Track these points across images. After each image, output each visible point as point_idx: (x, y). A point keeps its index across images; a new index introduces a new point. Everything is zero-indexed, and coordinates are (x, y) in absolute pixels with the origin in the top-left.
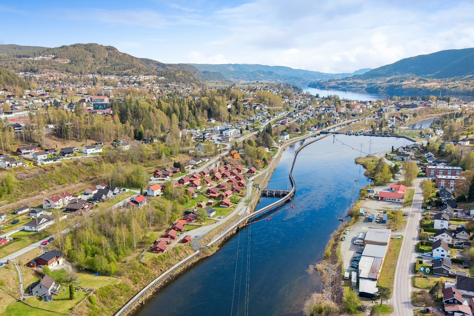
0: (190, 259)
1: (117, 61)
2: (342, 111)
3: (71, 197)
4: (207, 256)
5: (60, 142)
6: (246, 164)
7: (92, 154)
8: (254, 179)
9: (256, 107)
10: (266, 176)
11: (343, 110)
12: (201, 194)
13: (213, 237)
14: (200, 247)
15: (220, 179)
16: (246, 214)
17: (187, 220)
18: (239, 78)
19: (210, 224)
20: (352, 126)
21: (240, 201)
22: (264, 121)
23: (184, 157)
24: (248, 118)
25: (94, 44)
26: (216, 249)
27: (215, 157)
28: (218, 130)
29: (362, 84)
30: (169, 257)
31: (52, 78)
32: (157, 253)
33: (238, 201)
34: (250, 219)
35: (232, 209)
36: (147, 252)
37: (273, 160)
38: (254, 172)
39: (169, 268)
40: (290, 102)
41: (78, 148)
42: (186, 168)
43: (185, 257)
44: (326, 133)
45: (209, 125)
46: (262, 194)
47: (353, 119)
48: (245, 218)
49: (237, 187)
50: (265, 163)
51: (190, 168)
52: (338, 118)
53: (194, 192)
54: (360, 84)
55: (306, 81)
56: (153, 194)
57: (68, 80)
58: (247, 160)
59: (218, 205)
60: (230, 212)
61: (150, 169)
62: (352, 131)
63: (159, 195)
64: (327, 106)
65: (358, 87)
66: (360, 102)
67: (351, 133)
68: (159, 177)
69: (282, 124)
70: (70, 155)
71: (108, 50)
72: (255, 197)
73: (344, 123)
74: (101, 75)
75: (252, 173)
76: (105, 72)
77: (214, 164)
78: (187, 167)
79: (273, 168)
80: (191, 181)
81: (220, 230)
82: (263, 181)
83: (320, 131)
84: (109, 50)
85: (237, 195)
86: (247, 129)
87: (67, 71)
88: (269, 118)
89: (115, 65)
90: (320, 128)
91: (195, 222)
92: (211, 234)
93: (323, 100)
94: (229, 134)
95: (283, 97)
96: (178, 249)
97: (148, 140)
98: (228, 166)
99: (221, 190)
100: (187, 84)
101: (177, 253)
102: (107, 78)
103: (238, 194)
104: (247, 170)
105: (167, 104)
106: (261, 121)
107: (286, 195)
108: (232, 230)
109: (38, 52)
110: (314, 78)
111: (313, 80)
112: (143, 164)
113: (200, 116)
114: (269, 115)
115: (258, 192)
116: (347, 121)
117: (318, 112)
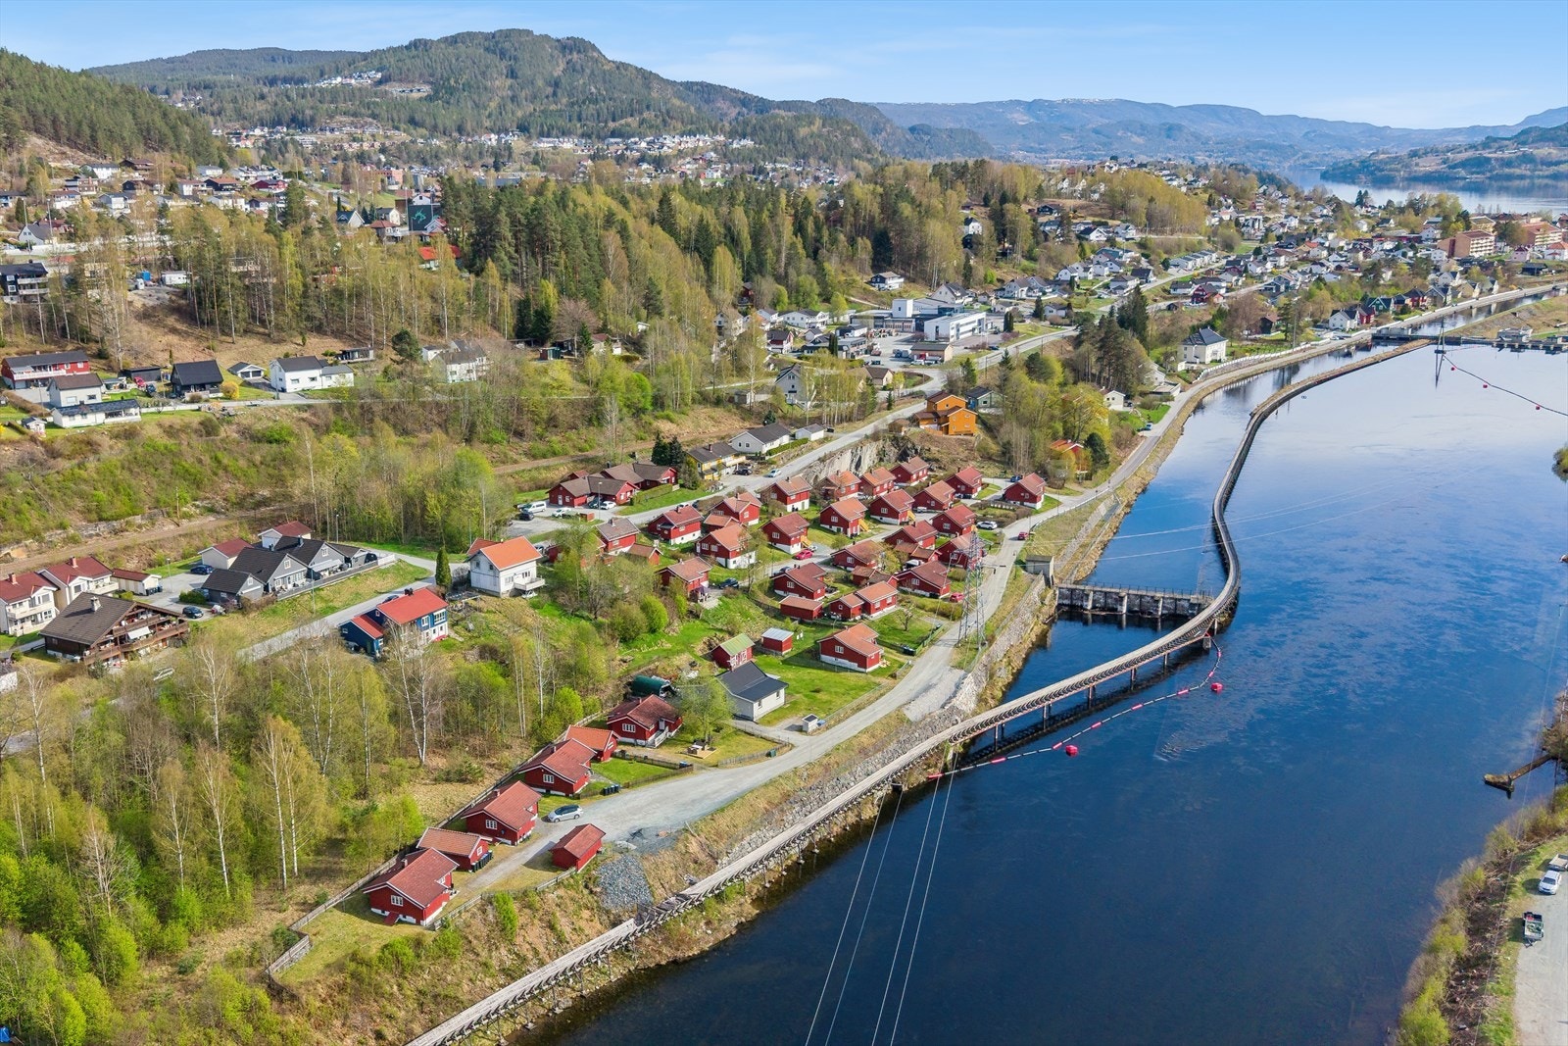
0: (575, 972)
1: (593, 90)
2: (1476, 255)
3: (107, 579)
4: (679, 954)
5: (195, 343)
6: (1005, 459)
7: (304, 393)
8: (1026, 530)
9: (1088, 231)
10: (1093, 521)
11: (1482, 248)
12: (739, 593)
13: (734, 839)
14: (645, 897)
15: (856, 522)
16: (949, 713)
17: (626, 728)
18: (1045, 151)
19: (741, 761)
20: (1524, 315)
21: (933, 642)
22: (1118, 284)
23: (717, 422)
24: (1052, 272)
25: (520, 32)
26: (739, 910)
27: (861, 423)
28: (909, 314)
29: (1558, 163)
30: (445, 952)
31: (356, 145)
32: (389, 921)
33: (921, 641)
34: (973, 740)
35: (878, 680)
36: (337, 913)
37: (1142, 445)
38: (1034, 499)
39: (433, 1024)
40: (1242, 220)
41: (259, 368)
42: (706, 466)
43: (543, 955)
44: (1402, 339)
45: (875, 296)
46: (1059, 606)
47: (1530, 285)
48: (945, 735)
49: (928, 568)
50: (1097, 455)
51: (730, 471)
52: (1458, 281)
53: (705, 584)
54: (1550, 164)
55: (1314, 159)
56: (497, 584)
57: (408, 153)
58: (1009, 443)
59: (811, 658)
60: (865, 696)
61: (547, 468)
62: (1528, 335)
63: (524, 592)
64: (1404, 233)
65: (1539, 177)
66: (1561, 220)
67: (1524, 339)
68: (571, 504)
69: (1197, 298)
70: (204, 394)
71: (567, 51)
72: (1016, 624)
73: (1485, 300)
74: (530, 137)
75: (1023, 500)
76: (542, 126)
77: (848, 456)
78: (714, 464)
79: (1136, 483)
80: (707, 529)
81: (784, 800)
82: (1074, 545)
83: (1374, 330)
84: (571, 53)
85: (922, 608)
86: (1038, 314)
87: (412, 122)
88: (1141, 274)
89: (584, 102)
90: (1372, 318)
91: (667, 742)
92: (723, 822)
93: (1385, 216)
94: (953, 332)
95: (1210, 203)
96: (514, 906)
97: (572, 345)
98: (914, 465)
99: (846, 581)
100: (835, 165)
101: (503, 929)
102: (546, 145)
103: (929, 602)
104: (1004, 485)
105: (699, 208)
106: (1106, 286)
107: (1184, 619)
108: (853, 804)
109: (334, 65)
110: (1349, 149)
111: (1344, 155)
112: (525, 445)
113: (835, 259)
114: (1144, 264)
115: (1039, 600)
116: (1498, 295)
117: (1365, 257)
